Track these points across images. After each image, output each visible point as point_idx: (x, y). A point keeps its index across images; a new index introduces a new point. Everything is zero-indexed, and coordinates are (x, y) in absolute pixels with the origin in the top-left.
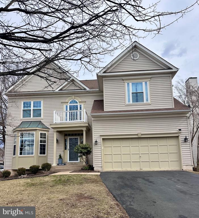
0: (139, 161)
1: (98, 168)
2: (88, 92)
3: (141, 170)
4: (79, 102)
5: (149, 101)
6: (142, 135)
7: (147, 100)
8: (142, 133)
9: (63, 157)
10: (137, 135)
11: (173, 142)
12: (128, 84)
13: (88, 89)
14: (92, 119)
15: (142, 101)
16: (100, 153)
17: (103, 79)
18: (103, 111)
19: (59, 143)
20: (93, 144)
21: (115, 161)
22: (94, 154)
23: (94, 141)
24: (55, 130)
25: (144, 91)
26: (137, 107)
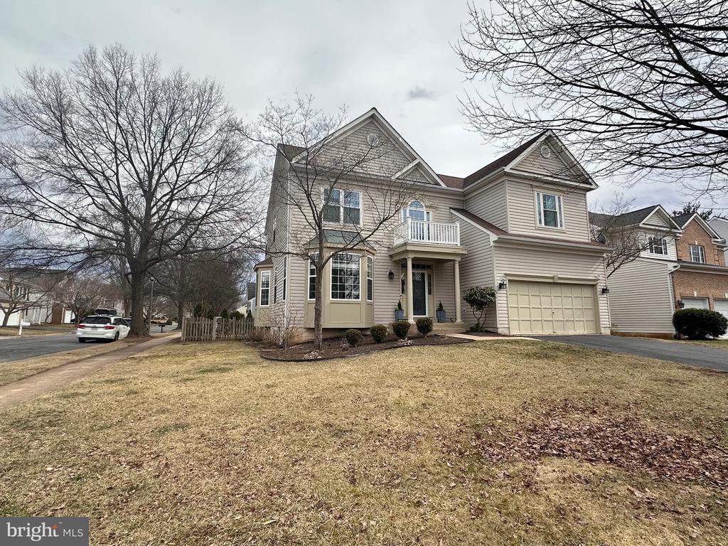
0: (551, 319)
1: (503, 329)
2: (442, 192)
3: (555, 334)
4: (426, 207)
5: (564, 228)
6: (560, 278)
7: (561, 226)
8: (559, 276)
9: (403, 307)
10: (553, 278)
11: (587, 293)
12: (538, 194)
13: (444, 186)
14: (492, 244)
15: (556, 225)
16: (506, 305)
17: (504, 178)
18: (505, 233)
19: (394, 280)
20: (496, 288)
21: (534, 319)
22: (498, 305)
23: (497, 283)
24: (411, 256)
25: (557, 210)
26: (550, 234)
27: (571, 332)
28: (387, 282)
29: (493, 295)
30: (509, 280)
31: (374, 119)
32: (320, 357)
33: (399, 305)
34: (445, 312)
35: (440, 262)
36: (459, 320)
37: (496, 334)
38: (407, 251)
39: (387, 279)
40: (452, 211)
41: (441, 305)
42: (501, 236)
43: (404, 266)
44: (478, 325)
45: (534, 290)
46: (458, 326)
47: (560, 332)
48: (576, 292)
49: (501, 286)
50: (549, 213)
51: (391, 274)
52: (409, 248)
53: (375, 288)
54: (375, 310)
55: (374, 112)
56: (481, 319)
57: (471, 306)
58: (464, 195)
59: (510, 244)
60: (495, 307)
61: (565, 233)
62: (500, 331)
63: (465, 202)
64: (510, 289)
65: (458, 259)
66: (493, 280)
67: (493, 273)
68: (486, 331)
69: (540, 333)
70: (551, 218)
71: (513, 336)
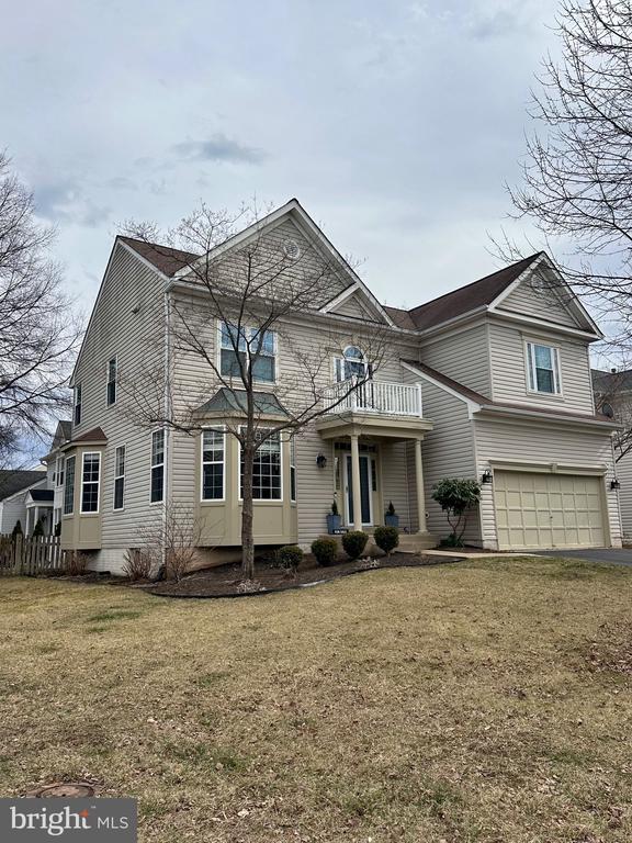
0: (548, 526)
1: (490, 542)
2: (391, 335)
3: (555, 549)
5: (561, 395)
6: (560, 468)
7: (559, 392)
8: (558, 464)
9: (339, 511)
10: (550, 467)
11: (592, 488)
12: (529, 345)
13: (392, 325)
14: (471, 417)
15: (551, 391)
16: (492, 507)
17: (486, 321)
18: (488, 401)
19: (326, 468)
20: (479, 482)
21: (513, 527)
22: (482, 507)
23: (480, 473)
24: (358, 433)
25: (553, 369)
26: (545, 403)
27: (574, 546)
28: (315, 472)
29: (477, 492)
30: (495, 470)
31: (293, 217)
32: (264, 589)
33: (334, 508)
34: (397, 517)
35: (389, 442)
36: (423, 529)
37: (480, 549)
38: (352, 425)
39: (315, 467)
40: (404, 364)
41: (391, 507)
42: (486, 406)
43: (348, 448)
44: (452, 536)
45: (526, 484)
46: (422, 538)
47: (561, 546)
48: (579, 488)
49: (485, 478)
50: (543, 372)
51: (321, 461)
52: (355, 420)
53: (299, 481)
54: (299, 515)
55: (293, 205)
56: (459, 528)
57: (443, 508)
58: (421, 340)
59: (498, 418)
60: (477, 510)
61: (563, 402)
62: (486, 545)
63: (420, 350)
64: (496, 482)
65: (420, 438)
66: (474, 470)
67: (473, 460)
68: (467, 546)
69: (536, 547)
70: (545, 380)
71: (501, 552)
